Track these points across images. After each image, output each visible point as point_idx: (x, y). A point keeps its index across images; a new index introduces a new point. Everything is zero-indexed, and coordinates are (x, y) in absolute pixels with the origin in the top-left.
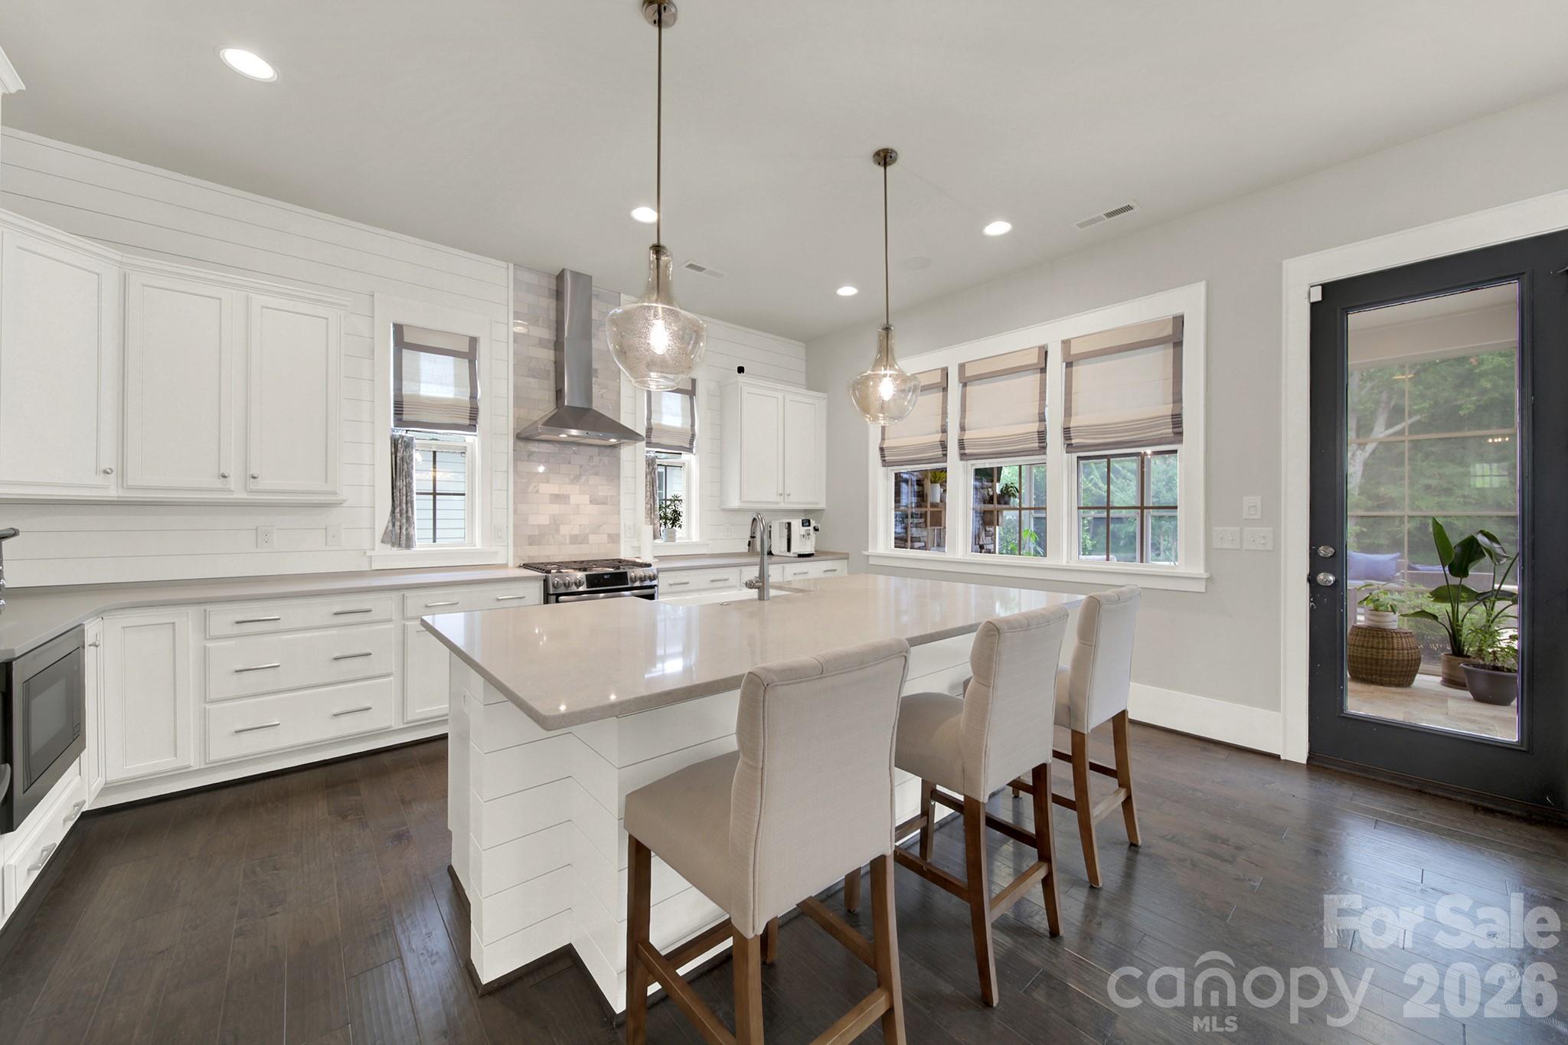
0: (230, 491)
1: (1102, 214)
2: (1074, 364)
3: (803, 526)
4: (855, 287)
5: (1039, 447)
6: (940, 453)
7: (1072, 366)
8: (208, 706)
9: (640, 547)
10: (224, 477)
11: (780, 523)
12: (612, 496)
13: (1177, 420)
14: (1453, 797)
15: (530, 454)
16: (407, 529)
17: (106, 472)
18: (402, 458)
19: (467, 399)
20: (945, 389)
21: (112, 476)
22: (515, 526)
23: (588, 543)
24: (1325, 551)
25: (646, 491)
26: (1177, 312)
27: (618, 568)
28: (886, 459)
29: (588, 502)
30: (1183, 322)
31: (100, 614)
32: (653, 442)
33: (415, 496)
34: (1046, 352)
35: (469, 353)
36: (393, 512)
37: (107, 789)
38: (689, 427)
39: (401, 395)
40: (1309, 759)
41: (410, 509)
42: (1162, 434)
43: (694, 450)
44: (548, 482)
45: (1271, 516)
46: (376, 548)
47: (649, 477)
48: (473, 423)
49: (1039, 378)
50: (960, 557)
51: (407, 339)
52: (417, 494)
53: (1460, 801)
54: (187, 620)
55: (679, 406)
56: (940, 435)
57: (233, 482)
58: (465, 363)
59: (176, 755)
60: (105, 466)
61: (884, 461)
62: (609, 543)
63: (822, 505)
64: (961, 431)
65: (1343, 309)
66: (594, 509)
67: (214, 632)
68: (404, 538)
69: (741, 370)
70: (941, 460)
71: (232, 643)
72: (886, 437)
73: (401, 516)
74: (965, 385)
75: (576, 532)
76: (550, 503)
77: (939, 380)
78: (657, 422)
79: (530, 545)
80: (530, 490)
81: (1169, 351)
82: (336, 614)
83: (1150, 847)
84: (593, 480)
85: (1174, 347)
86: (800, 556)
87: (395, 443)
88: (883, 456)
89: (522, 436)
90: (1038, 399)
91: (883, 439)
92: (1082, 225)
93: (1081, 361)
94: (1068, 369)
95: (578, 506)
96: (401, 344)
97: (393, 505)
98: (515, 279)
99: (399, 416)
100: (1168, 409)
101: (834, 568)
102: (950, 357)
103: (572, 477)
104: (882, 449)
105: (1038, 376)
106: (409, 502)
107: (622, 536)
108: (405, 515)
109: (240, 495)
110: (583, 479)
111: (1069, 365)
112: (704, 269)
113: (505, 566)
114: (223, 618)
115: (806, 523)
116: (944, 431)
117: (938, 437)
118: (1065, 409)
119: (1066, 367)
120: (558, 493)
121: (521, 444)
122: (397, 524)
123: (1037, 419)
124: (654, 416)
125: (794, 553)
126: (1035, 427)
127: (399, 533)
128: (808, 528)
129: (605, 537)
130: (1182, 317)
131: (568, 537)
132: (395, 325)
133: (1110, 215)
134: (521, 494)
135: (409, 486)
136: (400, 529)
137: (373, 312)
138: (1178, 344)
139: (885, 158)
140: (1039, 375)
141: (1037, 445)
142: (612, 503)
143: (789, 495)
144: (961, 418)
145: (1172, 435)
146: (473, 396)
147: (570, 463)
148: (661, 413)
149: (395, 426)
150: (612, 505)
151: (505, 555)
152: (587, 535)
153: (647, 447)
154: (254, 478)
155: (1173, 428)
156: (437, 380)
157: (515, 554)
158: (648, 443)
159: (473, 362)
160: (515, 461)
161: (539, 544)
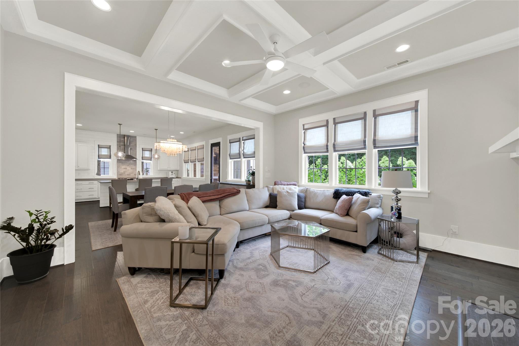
12: (135, 168)
13: (204, 158)
18: (99, 163)
22: (117, 172)
25: (142, 167)
29: (130, 169)
35: (109, 148)
38: (151, 157)
39: (99, 154)
43: (152, 160)
44: (123, 166)
46: (95, 175)
48: (110, 158)
51: (100, 146)
55: (149, 153)
63: (178, 169)
73: (99, 171)
76: (123, 169)
78: (144, 156)
80: (120, 167)
82: (89, 183)
87: (98, 161)
98: (117, 136)
99: (99, 157)
103: (127, 165)
106: (100, 169)
109: (77, 169)
115: (172, 172)
117: (188, 159)
121: (118, 160)
129: (134, 174)
131: (126, 174)
132: (98, 145)
134: (118, 168)
135: (100, 167)
136: (99, 173)
137: (95, 143)
143: (169, 168)
146: (110, 154)
149: (98, 159)
151: (115, 177)
152: (130, 174)
154: (78, 166)
156: (104, 152)
157: (117, 177)
158: (142, 159)
159: (110, 149)
160: (117, 163)
161: (121, 175)
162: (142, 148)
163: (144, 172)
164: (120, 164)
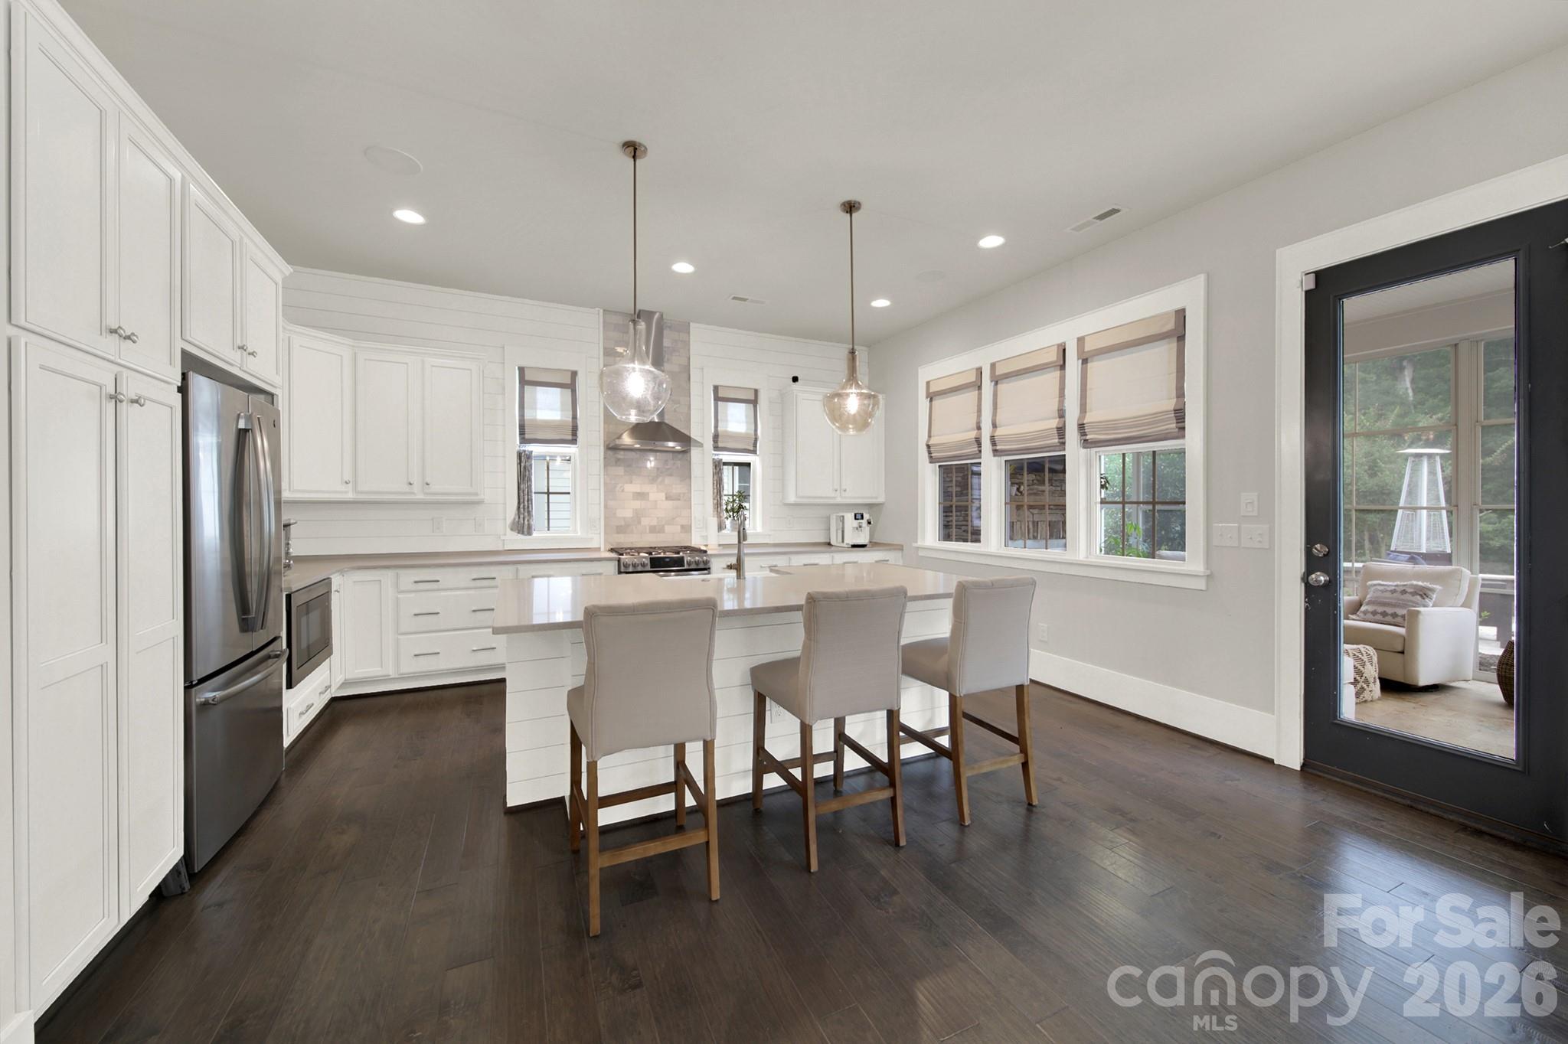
0: (413, 493)
1: (1091, 218)
2: (1089, 361)
3: (856, 519)
4: (886, 299)
5: (1059, 442)
6: (976, 449)
7: (1087, 363)
8: (400, 637)
9: (707, 536)
10: (411, 484)
11: (837, 516)
12: (684, 494)
13: (1180, 415)
14: (1445, 816)
15: (618, 460)
16: (528, 521)
17: (346, 483)
18: (525, 467)
19: (570, 420)
20: (980, 388)
21: (350, 485)
22: (605, 518)
23: (664, 532)
24: (1319, 549)
25: (714, 489)
26: (1179, 306)
27: (678, 553)
28: (932, 455)
29: (664, 499)
30: (1185, 317)
31: (341, 572)
32: (720, 446)
33: (533, 495)
34: (1064, 350)
35: (570, 384)
36: (519, 508)
37: (346, 684)
38: (753, 432)
39: (524, 420)
40: (1303, 766)
41: (530, 505)
42: (1167, 429)
43: (758, 453)
44: (631, 482)
45: (1266, 512)
46: (508, 533)
47: (716, 477)
48: (574, 438)
49: (1059, 375)
50: (992, 551)
51: (527, 378)
52: (535, 493)
53: (1452, 821)
54: (387, 577)
55: (744, 414)
56: (976, 431)
57: (416, 488)
58: (568, 392)
59: (382, 667)
60: (346, 478)
61: (931, 457)
62: (681, 532)
63: (881, 500)
64: (993, 427)
65: (1335, 296)
66: (670, 504)
67: (402, 588)
68: (526, 527)
69: (795, 379)
70: (977, 456)
71: (412, 595)
72: (932, 435)
73: (524, 510)
74: (996, 383)
75: (654, 523)
76: (633, 500)
77: (974, 380)
78: (723, 429)
79: (618, 533)
80: (618, 488)
81: (1173, 345)
82: (474, 579)
83: (1044, 808)
84: (667, 480)
85: (1178, 341)
86: (854, 546)
87: (520, 455)
88: (930, 453)
89: (611, 446)
90: (1058, 396)
91: (930, 436)
92: (1078, 229)
93: (1096, 358)
94: (1084, 366)
95: (655, 501)
96: (524, 382)
97: (519, 503)
98: (604, 322)
99: (523, 436)
100: (1170, 404)
101: (887, 559)
102: (983, 357)
103: (650, 478)
104: (928, 446)
105: (1057, 373)
106: (530, 500)
107: (694, 528)
108: (526, 510)
109: (420, 497)
110: (660, 479)
111: (1085, 361)
112: (747, 299)
113: (598, 550)
114: (408, 577)
115: (859, 517)
116: (979, 428)
117: (973, 434)
118: (1081, 405)
119: (1082, 364)
120: (639, 491)
121: (610, 453)
122: (522, 516)
123: (1057, 415)
124: (720, 424)
125: (847, 544)
126: (1054, 423)
127: (522, 525)
128: (861, 521)
129: (679, 527)
130: (1184, 310)
131: (648, 528)
132: (519, 368)
133: (1101, 217)
134: (610, 491)
135: (530, 488)
136: (524, 520)
137: (504, 360)
138: (1181, 338)
139: (850, 207)
140: (1059, 372)
141: (1057, 441)
143: (845, 490)
144: (993, 416)
145: (1177, 430)
146: (574, 417)
148: (727, 421)
149: (521, 443)
150: (685, 500)
151: (598, 541)
152: (663, 526)
153: (715, 451)
154: (428, 484)
155: (1177, 423)
156: (548, 406)
157: (606, 541)
158: (716, 448)
159: (574, 392)
160: (605, 466)
161: (624, 533)
162: (716, 388)
163: (725, 514)
164: (620, 470)
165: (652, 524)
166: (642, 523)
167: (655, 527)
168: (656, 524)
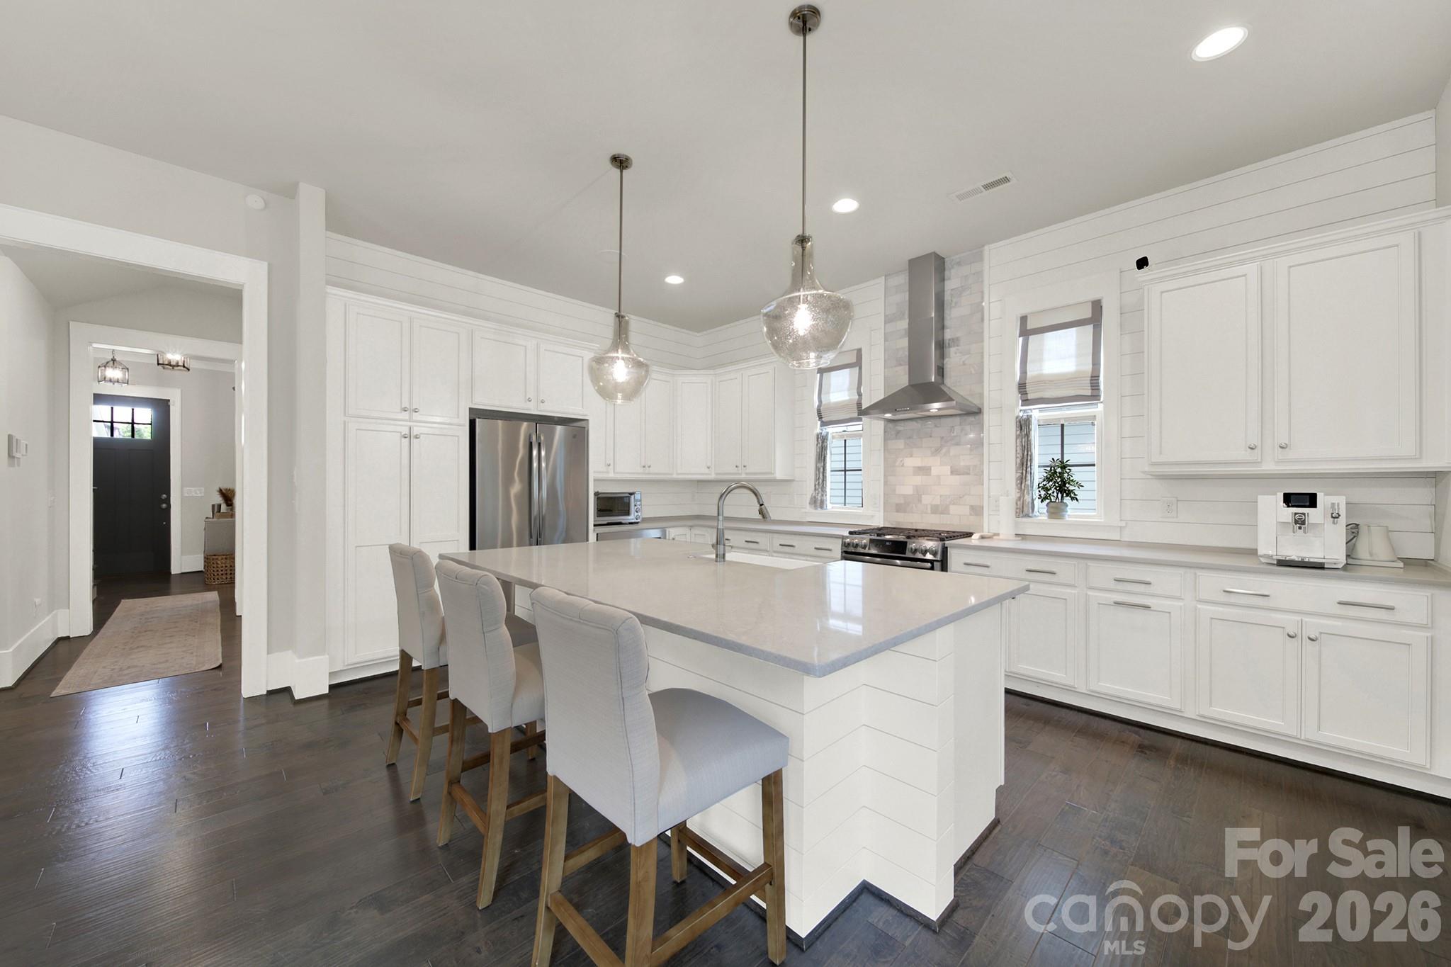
12: (975, 466)
15: (898, 432)
19: (857, 397)
22: (885, 494)
23: (949, 514)
29: (949, 473)
32: (1029, 398)
35: (856, 363)
36: (815, 484)
38: (1090, 368)
41: (824, 482)
43: (1100, 397)
44: (911, 456)
46: (806, 507)
55: (1072, 344)
58: (856, 370)
62: (971, 515)
66: (956, 480)
68: (819, 502)
69: (1142, 263)
75: (937, 502)
76: (914, 475)
79: (897, 511)
80: (897, 464)
84: (953, 451)
95: (939, 477)
97: (816, 480)
98: (885, 288)
103: (933, 449)
107: (985, 509)
110: (944, 450)
120: (920, 465)
122: (817, 492)
127: (817, 500)
129: (967, 510)
131: (929, 507)
134: (890, 469)
136: (818, 496)
142: (975, 474)
147: (931, 437)
148: (1040, 360)
150: (976, 475)
152: (948, 506)
153: (1020, 407)
157: (885, 519)
158: (1023, 402)
159: (860, 369)
160: (885, 440)
161: (905, 512)
162: (1025, 319)
164: (900, 444)
165: (934, 503)
166: (924, 502)
167: (937, 506)
168: (939, 503)
